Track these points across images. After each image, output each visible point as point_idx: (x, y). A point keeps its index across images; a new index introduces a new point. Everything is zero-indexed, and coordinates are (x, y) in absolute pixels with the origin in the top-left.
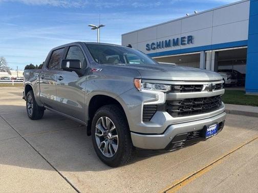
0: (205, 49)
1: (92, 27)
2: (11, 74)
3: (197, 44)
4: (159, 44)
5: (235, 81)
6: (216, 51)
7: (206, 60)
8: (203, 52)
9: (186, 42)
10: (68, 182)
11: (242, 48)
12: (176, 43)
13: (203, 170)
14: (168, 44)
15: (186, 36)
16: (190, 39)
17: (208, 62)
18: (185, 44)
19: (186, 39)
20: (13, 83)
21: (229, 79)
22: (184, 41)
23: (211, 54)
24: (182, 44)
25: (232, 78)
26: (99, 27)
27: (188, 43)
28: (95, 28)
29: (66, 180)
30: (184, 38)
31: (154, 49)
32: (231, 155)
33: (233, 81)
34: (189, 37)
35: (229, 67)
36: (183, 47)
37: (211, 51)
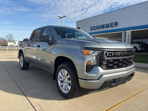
0: (125, 29)
1: (59, 17)
2: (15, 44)
3: (120, 26)
4: (98, 26)
5: (144, 49)
6: (132, 31)
7: (125, 36)
8: (124, 31)
9: (114, 26)
10: (35, 109)
11: (144, 29)
12: (108, 26)
13: (119, 105)
14: (103, 27)
15: (114, 22)
16: (116, 24)
17: (127, 37)
18: (113, 27)
19: (114, 24)
20: (16, 48)
21: (140, 48)
22: (113, 25)
23: (129, 32)
24: (111, 27)
25: (142, 47)
26: (63, 17)
27: (115, 26)
28: (61, 18)
29: (34, 108)
30: (113, 23)
31: (95, 29)
32: (137, 95)
33: (143, 48)
34: (115, 22)
35: (140, 41)
36: (112, 29)
37: (129, 31)
